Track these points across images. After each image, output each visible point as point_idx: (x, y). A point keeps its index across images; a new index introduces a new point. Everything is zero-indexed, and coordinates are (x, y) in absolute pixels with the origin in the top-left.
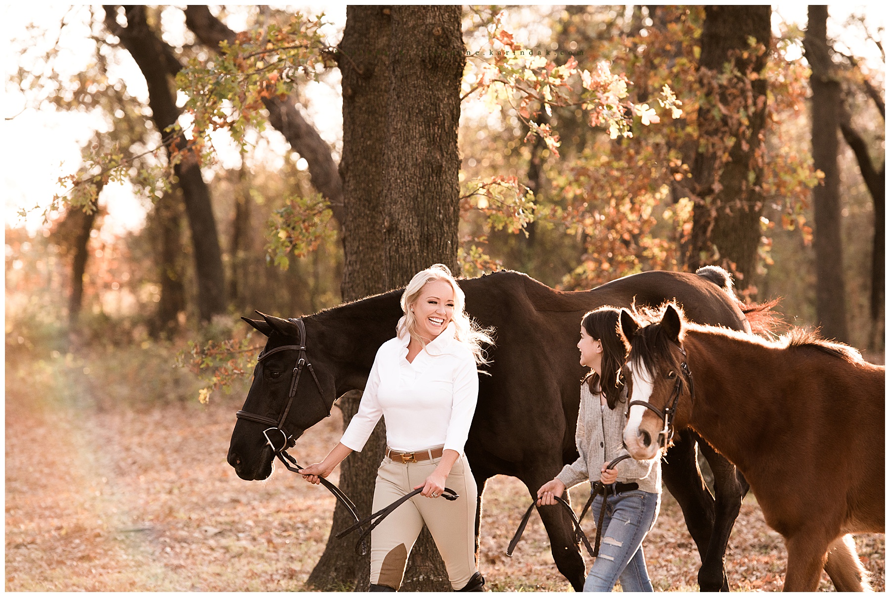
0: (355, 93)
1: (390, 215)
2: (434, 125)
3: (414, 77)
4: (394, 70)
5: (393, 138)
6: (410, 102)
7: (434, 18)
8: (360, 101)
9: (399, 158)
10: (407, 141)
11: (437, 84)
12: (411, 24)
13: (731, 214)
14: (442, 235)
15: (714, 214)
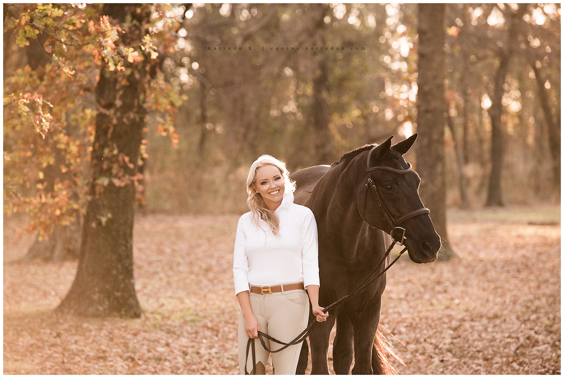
13: (127, 123)
15: (115, 121)
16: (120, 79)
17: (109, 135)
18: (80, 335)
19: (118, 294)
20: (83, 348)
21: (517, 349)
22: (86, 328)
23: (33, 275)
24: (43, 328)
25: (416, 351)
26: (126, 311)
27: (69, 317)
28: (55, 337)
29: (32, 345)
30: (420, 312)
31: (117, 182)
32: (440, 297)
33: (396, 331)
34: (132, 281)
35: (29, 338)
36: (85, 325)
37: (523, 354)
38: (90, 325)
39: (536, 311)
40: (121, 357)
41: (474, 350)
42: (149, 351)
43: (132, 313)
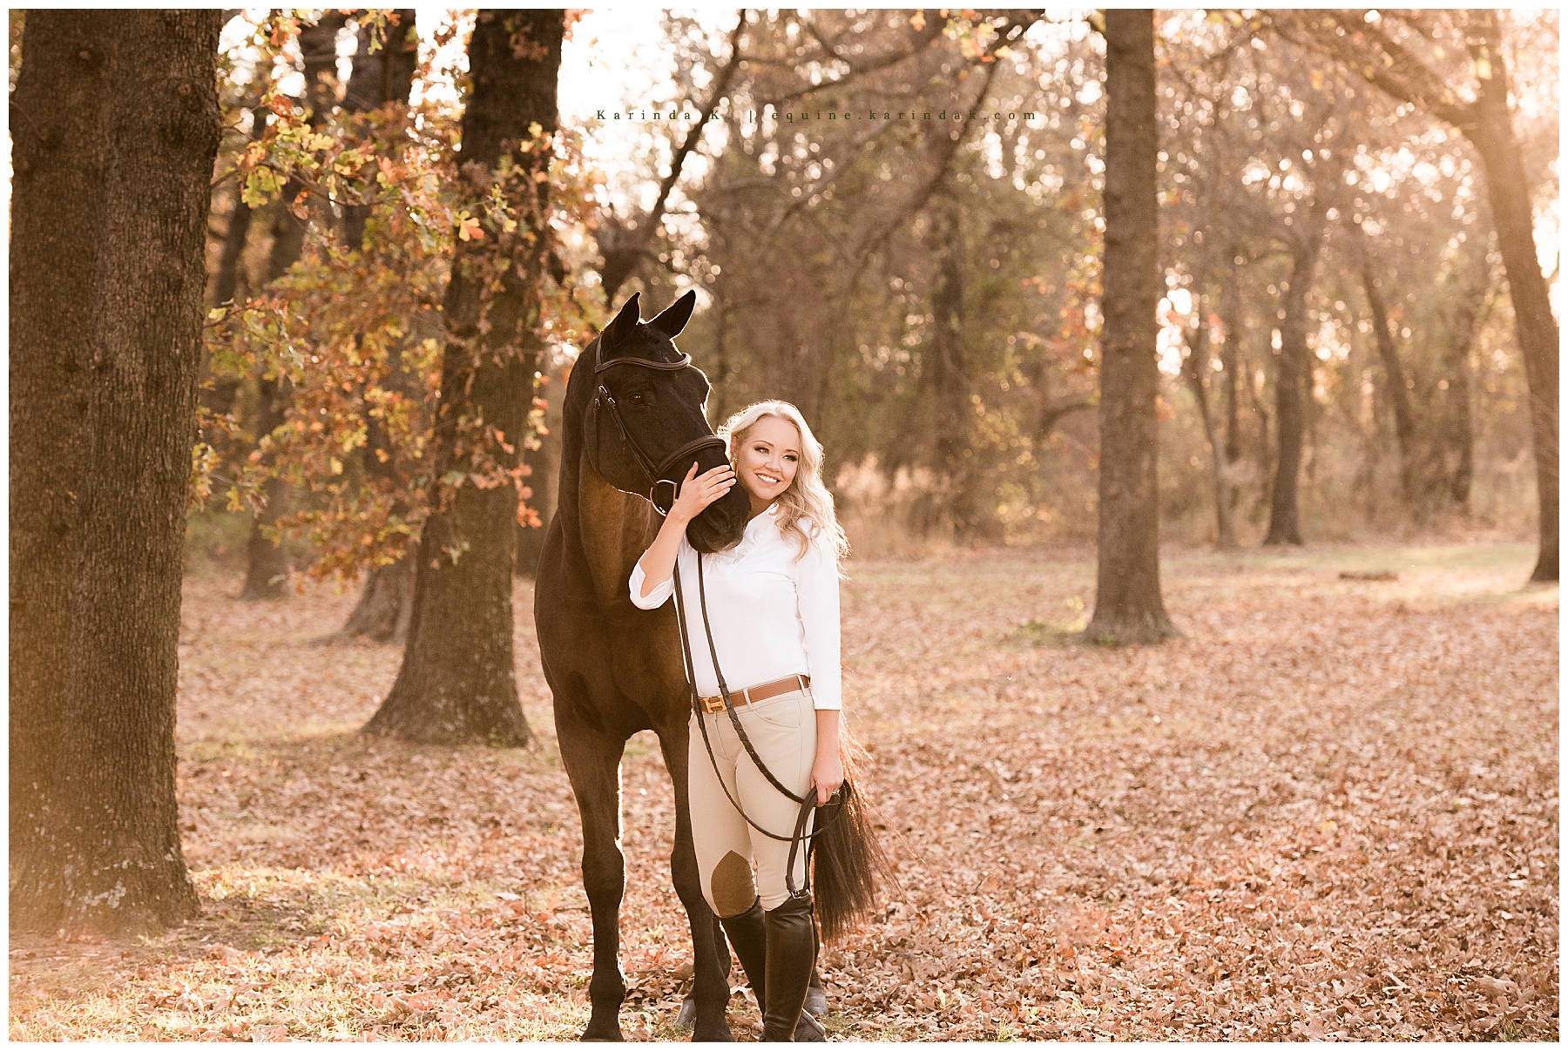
0: (33, 168)
1: (103, 345)
2: (174, 221)
3: (148, 153)
4: (118, 140)
5: (112, 237)
6: (140, 188)
7: (181, 70)
8: (40, 179)
9: (120, 266)
10: (134, 242)
11: (180, 164)
12: (146, 77)
13: (501, 365)
14: (178, 378)
15: (477, 363)
16: (488, 280)
17: (468, 390)
18: (403, 777)
19: (484, 700)
20: (405, 802)
21: (1250, 808)
22: (417, 764)
23: (349, 666)
24: (336, 764)
25: (1053, 813)
26: (498, 733)
27: (388, 743)
28: (356, 781)
29: (306, 795)
30: (1080, 739)
31: (481, 482)
32: (1127, 710)
33: (1022, 775)
34: (511, 674)
35: (306, 781)
36: (416, 759)
37: (1260, 818)
38: (427, 760)
39: (1303, 738)
40: (474, 820)
41: (1167, 809)
42: (531, 810)
43: (511, 737)
